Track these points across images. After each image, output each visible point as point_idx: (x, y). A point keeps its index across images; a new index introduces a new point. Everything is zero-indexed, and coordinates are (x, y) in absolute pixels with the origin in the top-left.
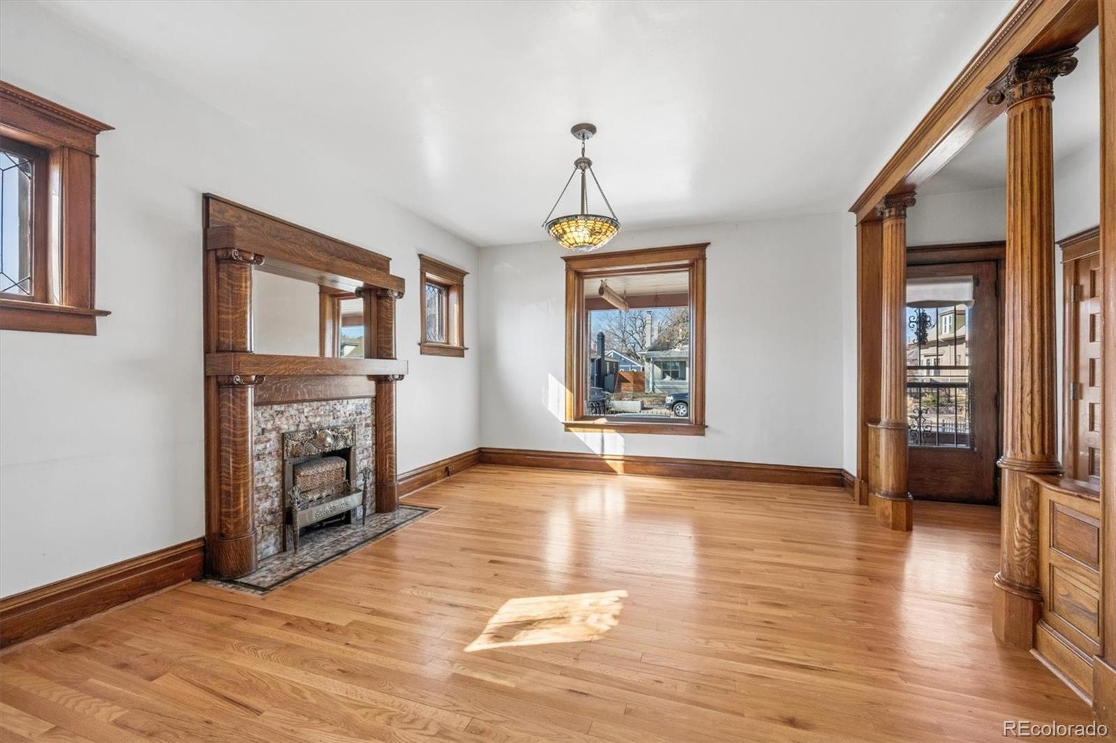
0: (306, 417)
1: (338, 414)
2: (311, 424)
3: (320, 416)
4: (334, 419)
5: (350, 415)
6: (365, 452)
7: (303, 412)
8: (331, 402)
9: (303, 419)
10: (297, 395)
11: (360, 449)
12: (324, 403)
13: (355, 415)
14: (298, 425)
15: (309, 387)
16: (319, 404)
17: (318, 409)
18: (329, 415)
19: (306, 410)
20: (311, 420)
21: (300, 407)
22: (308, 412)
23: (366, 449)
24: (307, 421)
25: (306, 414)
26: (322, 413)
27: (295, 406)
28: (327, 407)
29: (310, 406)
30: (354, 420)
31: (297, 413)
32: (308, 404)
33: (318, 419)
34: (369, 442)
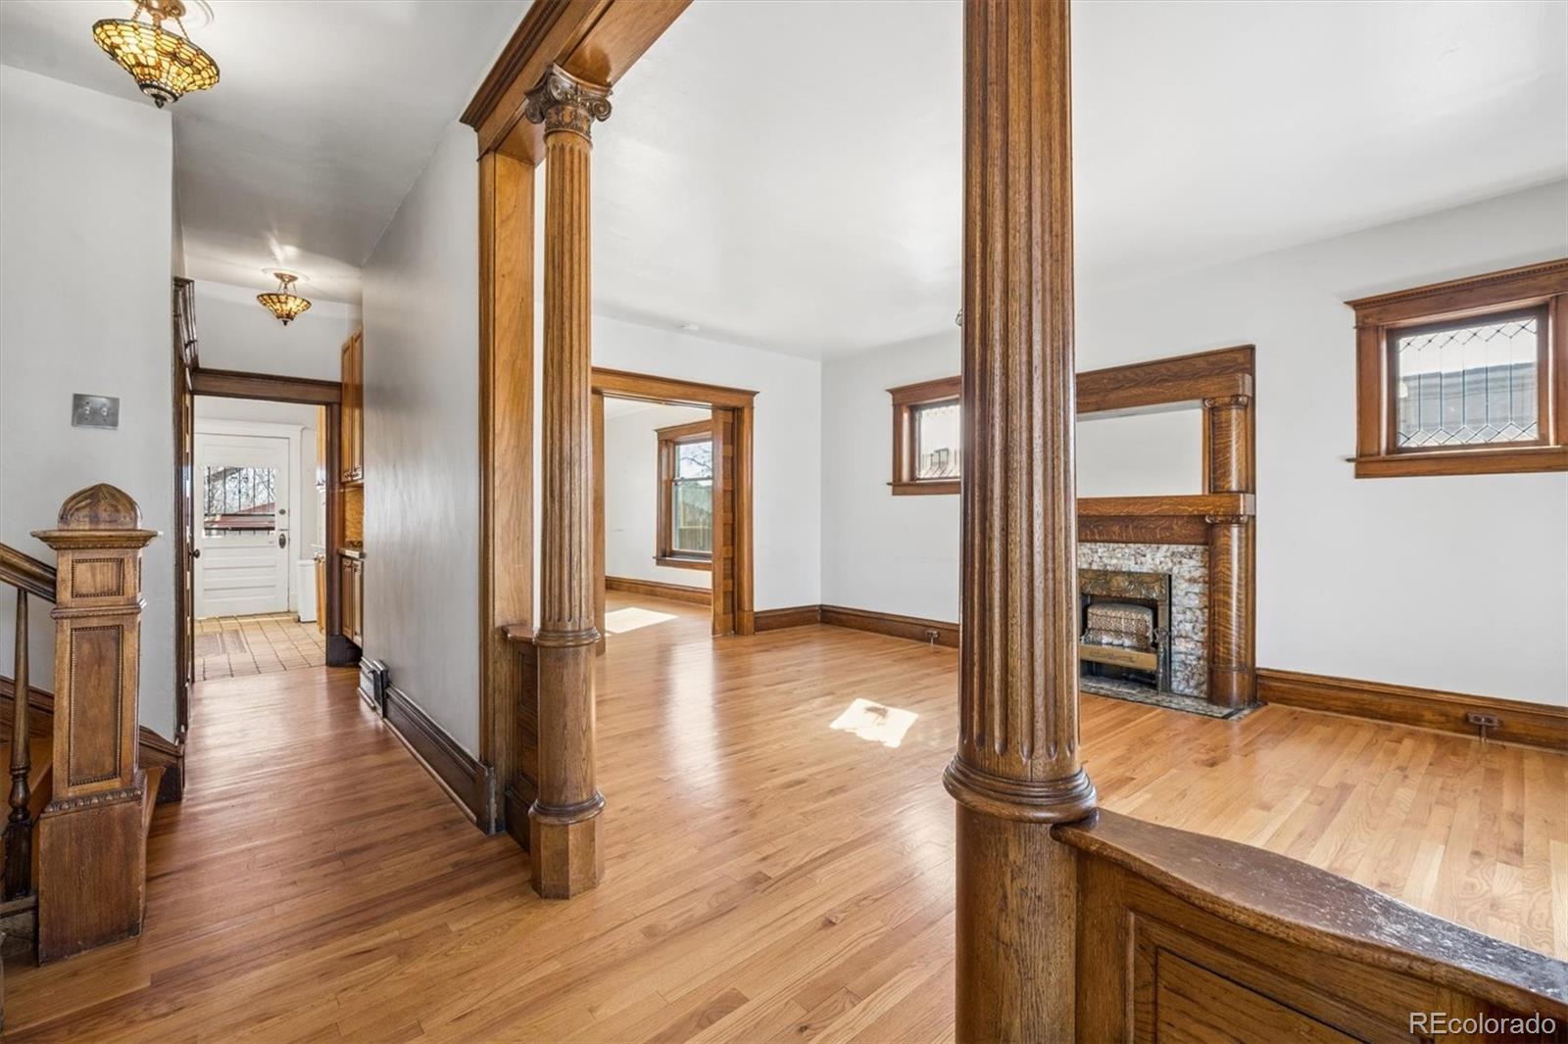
0: (1100, 557)
1: (1143, 559)
2: (1106, 565)
3: (1118, 558)
4: (1136, 564)
5: (1161, 563)
6: (1188, 613)
7: (1097, 552)
8: (1132, 545)
9: (1096, 558)
10: (1086, 535)
11: (1181, 609)
12: (1123, 545)
13: (1170, 565)
14: (1090, 564)
15: (1101, 528)
16: (1116, 545)
17: (1114, 550)
18: (1129, 559)
19: (1100, 550)
20: (1106, 561)
21: (1093, 547)
22: (1102, 553)
23: (1190, 609)
24: (1101, 562)
25: (1099, 554)
26: (1120, 555)
27: (1088, 545)
28: (1127, 550)
29: (1105, 547)
30: (1171, 570)
31: (1089, 552)
32: (1102, 544)
33: (1114, 561)
34: (1195, 602)
